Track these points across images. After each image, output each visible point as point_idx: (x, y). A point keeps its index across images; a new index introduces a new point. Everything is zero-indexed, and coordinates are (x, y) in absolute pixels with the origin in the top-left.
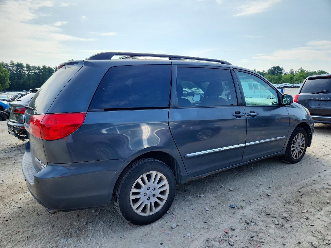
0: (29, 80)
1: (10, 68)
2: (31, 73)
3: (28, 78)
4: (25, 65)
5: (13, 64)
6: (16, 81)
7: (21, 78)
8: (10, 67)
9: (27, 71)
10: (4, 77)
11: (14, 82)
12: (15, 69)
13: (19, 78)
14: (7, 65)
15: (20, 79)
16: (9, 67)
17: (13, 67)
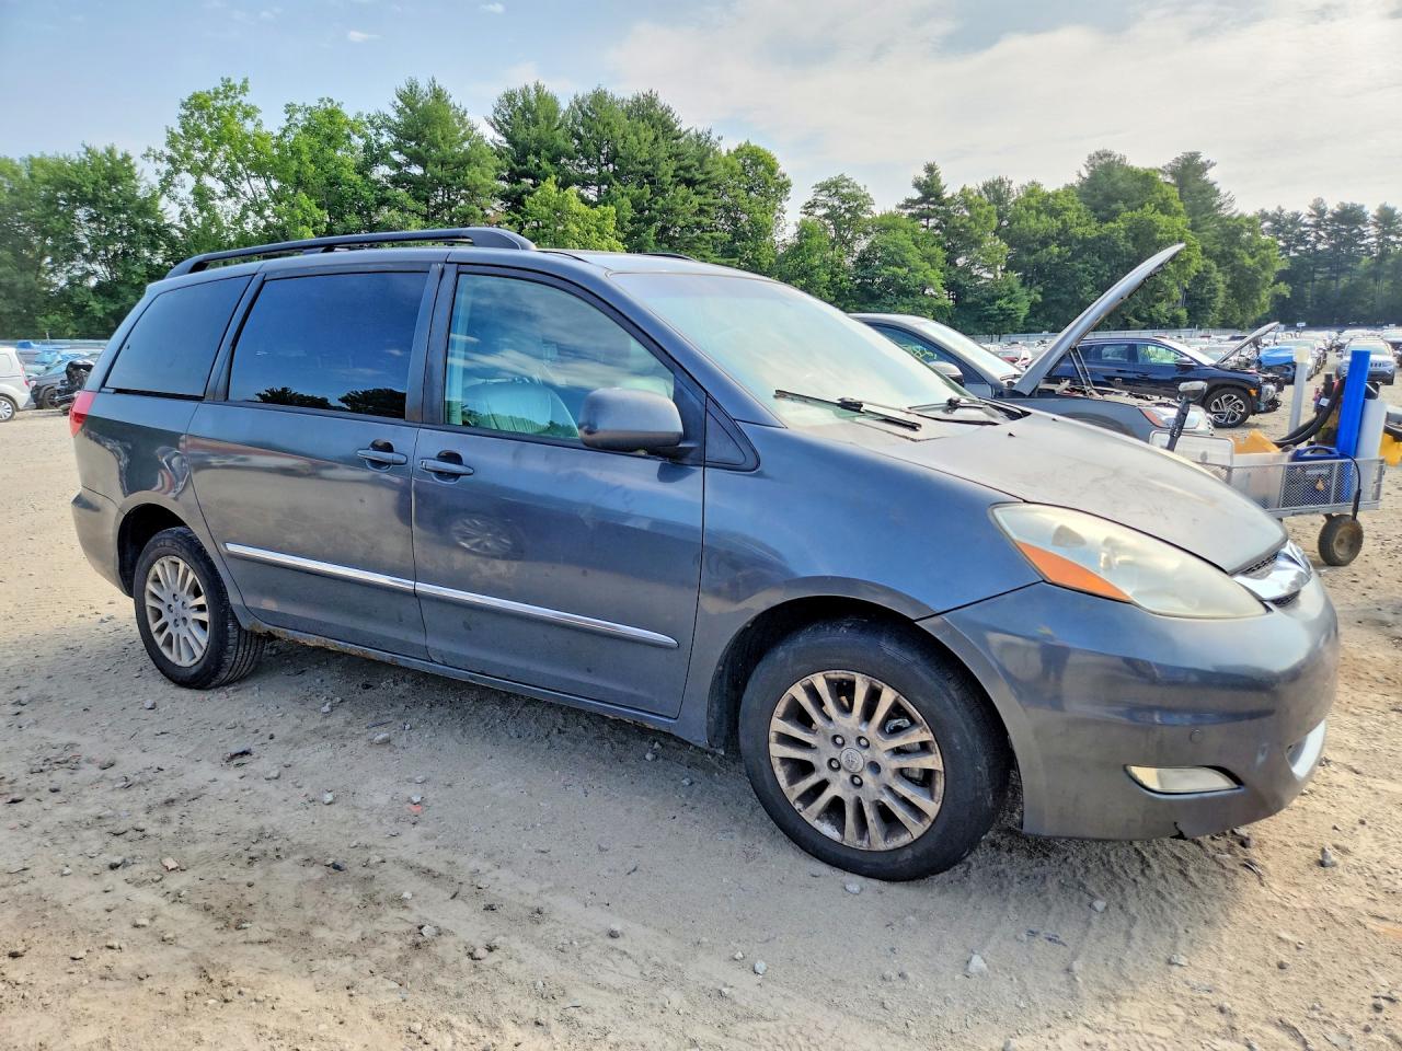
0: (1376, 276)
1: (1304, 233)
2: (1394, 243)
3: (1372, 268)
4: (1371, 211)
5: (1319, 211)
6: (1317, 283)
7: (1342, 270)
8: (1306, 225)
9: (1374, 239)
10: (1255, 271)
11: (1306, 290)
12: (1322, 233)
13: (1334, 272)
14: (1295, 220)
15: (1335, 275)
16: (1303, 229)
17: (1317, 226)
